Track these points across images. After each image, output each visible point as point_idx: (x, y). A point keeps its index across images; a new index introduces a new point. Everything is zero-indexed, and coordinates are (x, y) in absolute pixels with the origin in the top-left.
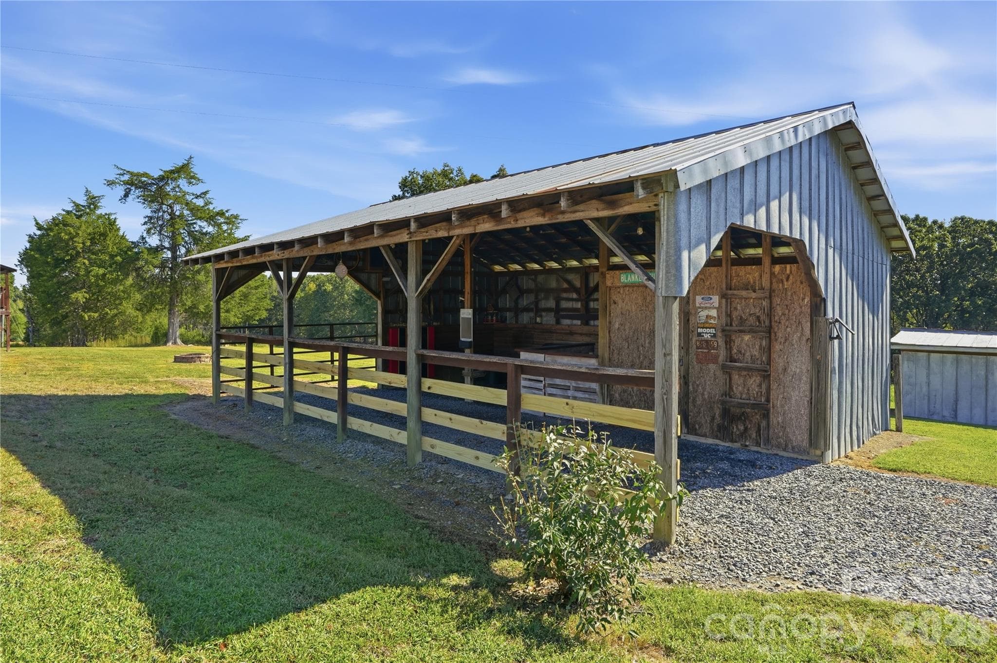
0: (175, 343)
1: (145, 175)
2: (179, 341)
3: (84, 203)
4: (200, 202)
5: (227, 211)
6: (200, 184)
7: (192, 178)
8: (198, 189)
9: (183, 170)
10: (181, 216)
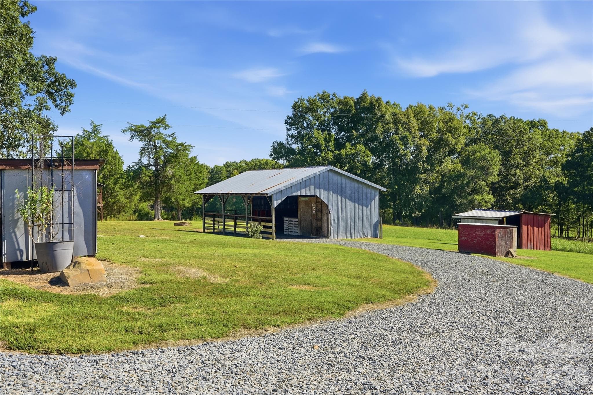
0: (158, 219)
1: (143, 126)
2: (160, 218)
3: (91, 130)
4: (170, 139)
5: (185, 143)
6: (170, 128)
7: (167, 127)
8: (169, 132)
9: (161, 121)
10: (161, 148)
